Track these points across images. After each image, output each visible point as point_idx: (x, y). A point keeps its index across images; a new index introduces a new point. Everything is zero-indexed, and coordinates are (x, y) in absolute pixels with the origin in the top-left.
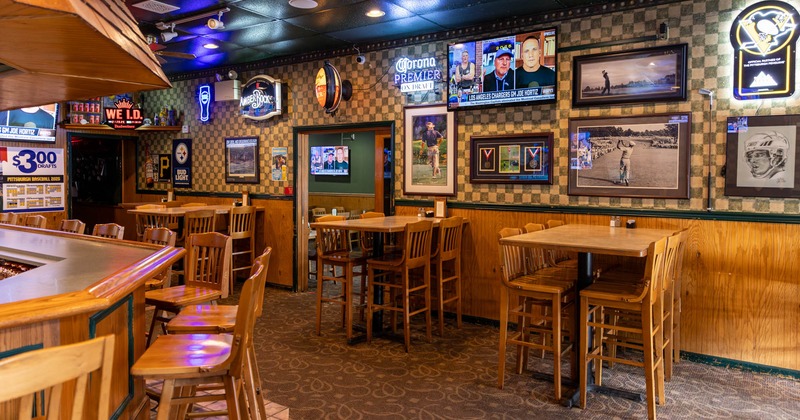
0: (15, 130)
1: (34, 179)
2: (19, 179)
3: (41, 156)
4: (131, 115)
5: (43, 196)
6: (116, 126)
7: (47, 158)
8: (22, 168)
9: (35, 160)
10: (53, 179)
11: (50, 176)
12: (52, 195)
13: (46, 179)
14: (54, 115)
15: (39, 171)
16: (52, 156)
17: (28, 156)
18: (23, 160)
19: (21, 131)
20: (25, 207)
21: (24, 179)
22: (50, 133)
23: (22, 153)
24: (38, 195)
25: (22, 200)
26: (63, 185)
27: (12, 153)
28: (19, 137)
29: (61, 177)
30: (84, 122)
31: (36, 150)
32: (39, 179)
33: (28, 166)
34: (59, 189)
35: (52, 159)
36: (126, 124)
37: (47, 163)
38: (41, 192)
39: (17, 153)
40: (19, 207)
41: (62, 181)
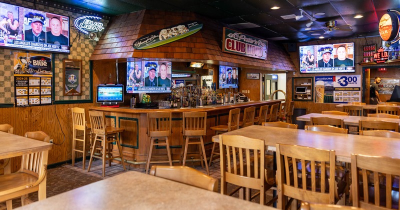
0: (337, 68)
1: (346, 89)
2: (340, 89)
3: (350, 79)
4: (384, 55)
5: (351, 96)
6: (377, 62)
7: (352, 79)
8: (341, 84)
9: (347, 81)
10: (355, 89)
11: (354, 88)
12: (355, 96)
13: (351, 89)
14: (353, 59)
15: (349, 86)
16: (355, 78)
17: (344, 79)
18: (342, 81)
19: (339, 69)
20: (342, 101)
21: (342, 89)
22: (352, 68)
23: (342, 78)
24: (348, 96)
25: (341, 98)
26: (360, 92)
27: (337, 78)
28: (339, 71)
29: (359, 88)
30: (367, 61)
31: (348, 76)
32: (349, 89)
33: (344, 83)
34: (358, 94)
35: (355, 80)
36: (381, 60)
37: (352, 81)
38: (349, 95)
39: (340, 78)
40: (340, 101)
41: (359, 90)
